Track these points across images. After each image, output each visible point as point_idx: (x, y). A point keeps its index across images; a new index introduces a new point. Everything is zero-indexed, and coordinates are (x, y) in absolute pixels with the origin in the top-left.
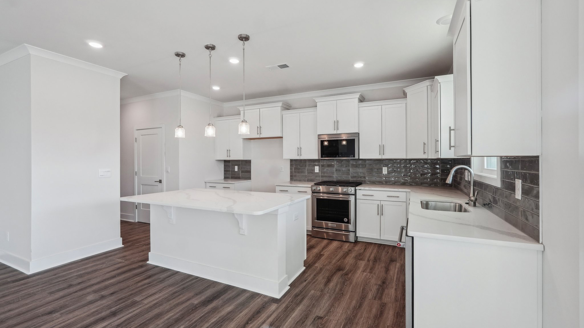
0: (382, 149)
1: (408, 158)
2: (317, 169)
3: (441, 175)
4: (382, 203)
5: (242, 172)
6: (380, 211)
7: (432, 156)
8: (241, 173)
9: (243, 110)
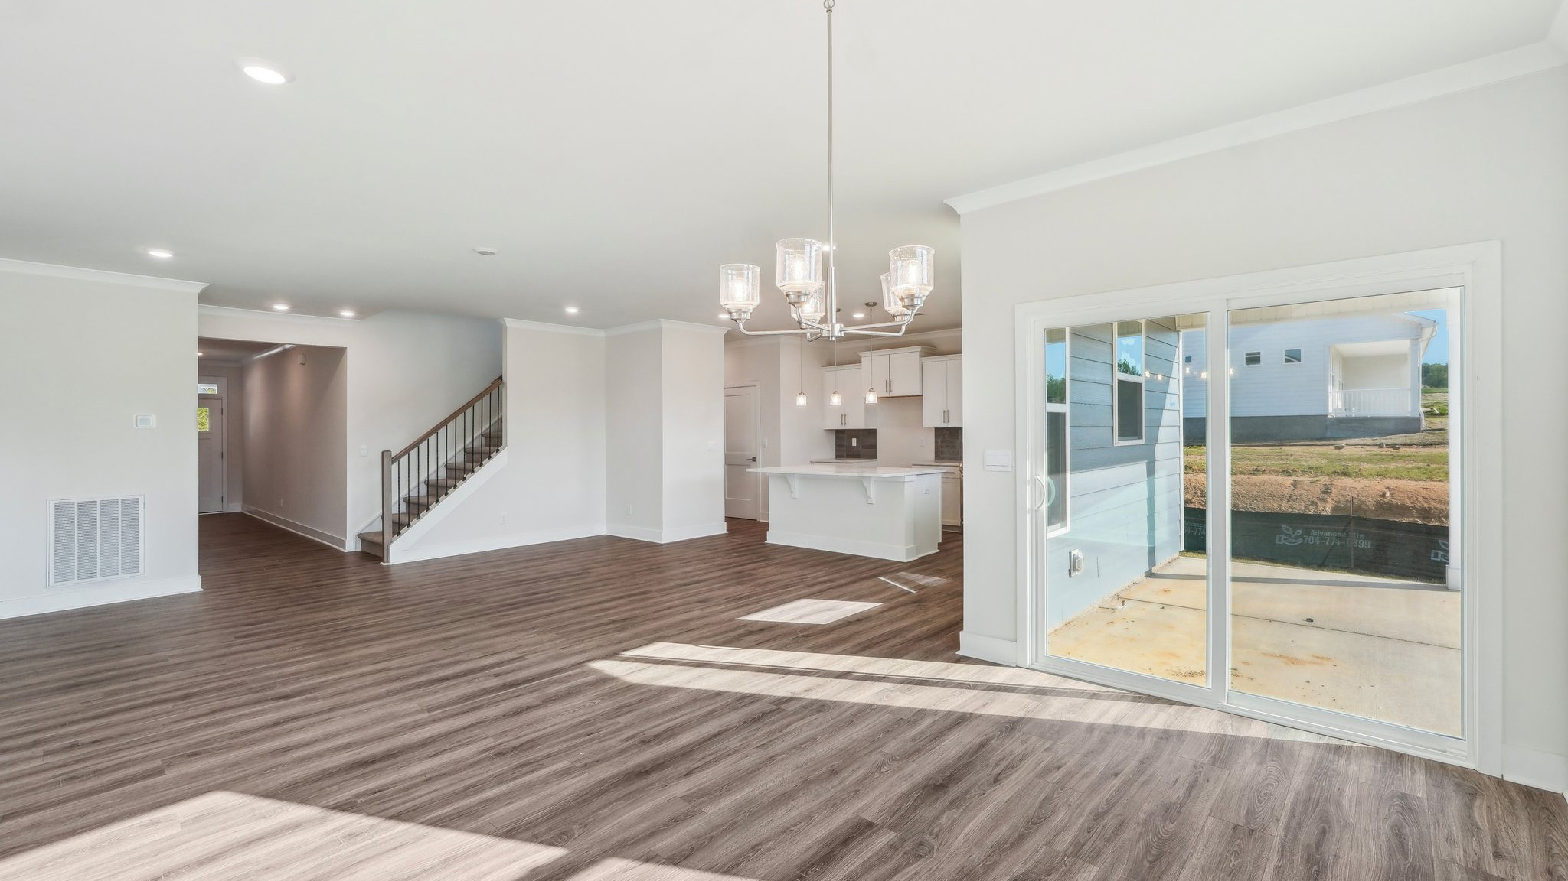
5: (864, 447)
8: (862, 449)
9: (865, 357)
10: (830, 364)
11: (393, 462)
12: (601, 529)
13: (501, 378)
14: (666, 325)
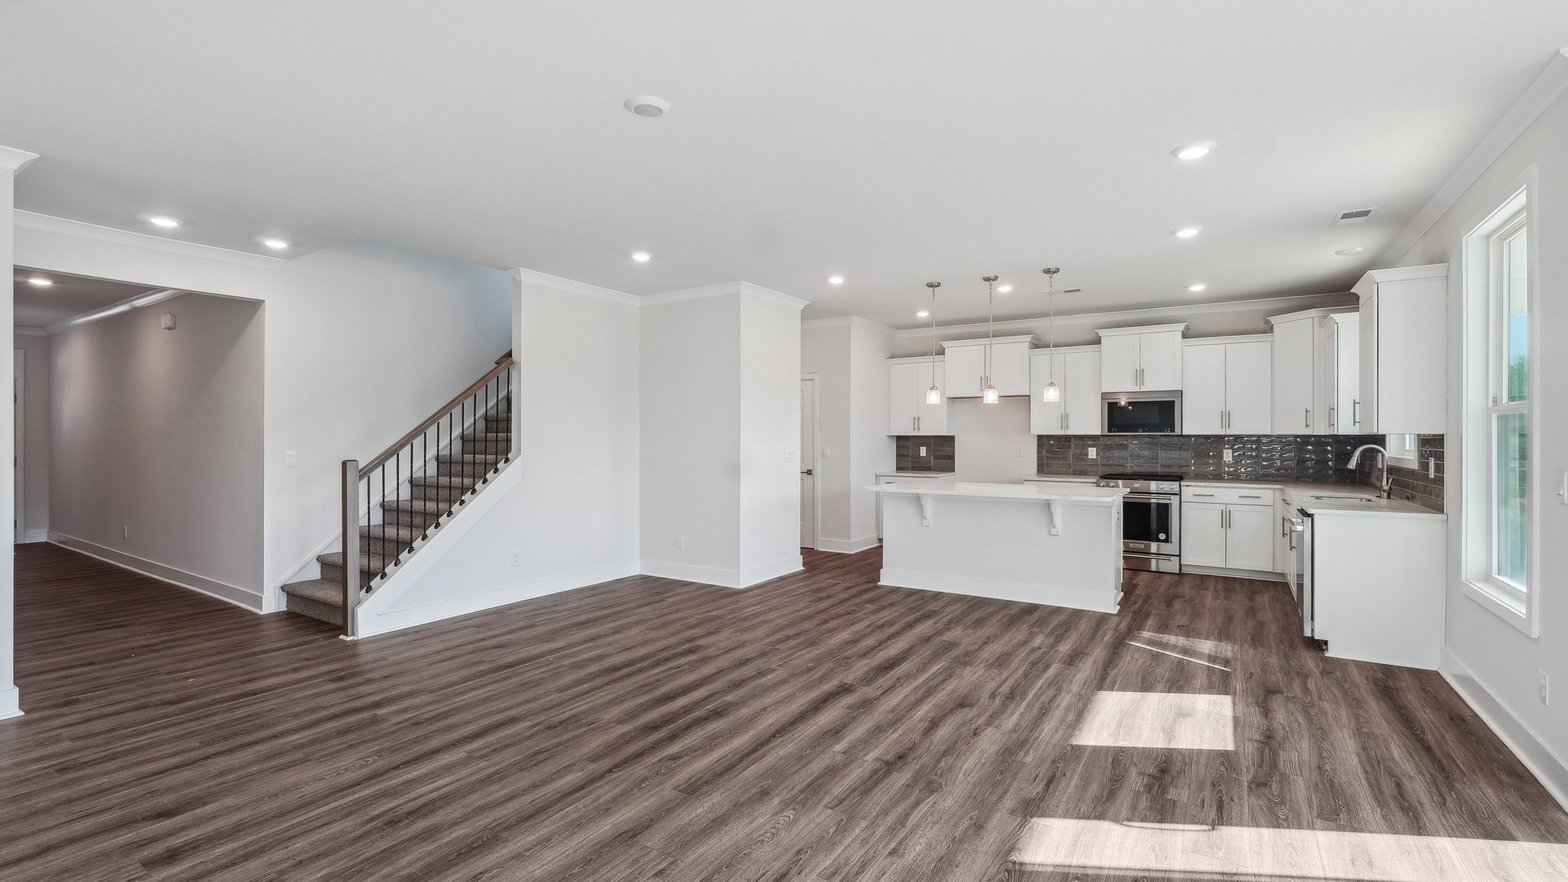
0: (1226, 417)
1: (1276, 433)
2: (1092, 453)
3: (1335, 463)
4: (1229, 507)
5: (936, 457)
6: (1226, 521)
7: (1320, 429)
8: (934, 459)
9: (952, 349)
10: (892, 357)
11: (361, 478)
12: (634, 568)
13: (509, 354)
14: (748, 292)
